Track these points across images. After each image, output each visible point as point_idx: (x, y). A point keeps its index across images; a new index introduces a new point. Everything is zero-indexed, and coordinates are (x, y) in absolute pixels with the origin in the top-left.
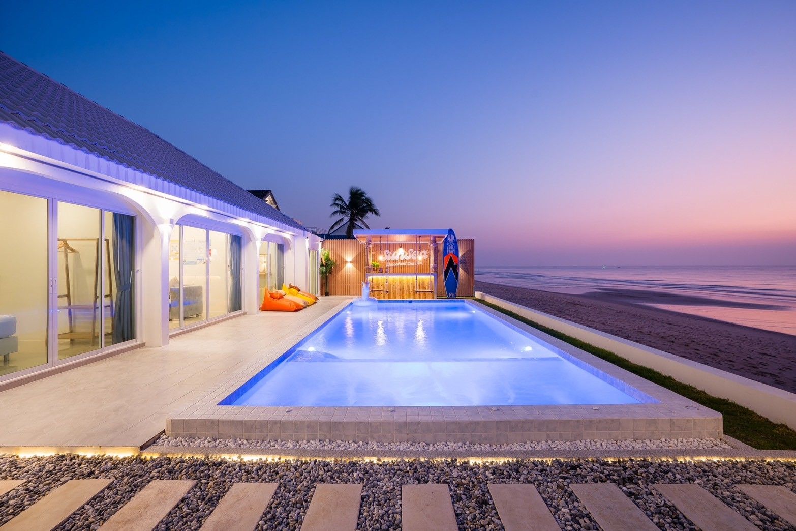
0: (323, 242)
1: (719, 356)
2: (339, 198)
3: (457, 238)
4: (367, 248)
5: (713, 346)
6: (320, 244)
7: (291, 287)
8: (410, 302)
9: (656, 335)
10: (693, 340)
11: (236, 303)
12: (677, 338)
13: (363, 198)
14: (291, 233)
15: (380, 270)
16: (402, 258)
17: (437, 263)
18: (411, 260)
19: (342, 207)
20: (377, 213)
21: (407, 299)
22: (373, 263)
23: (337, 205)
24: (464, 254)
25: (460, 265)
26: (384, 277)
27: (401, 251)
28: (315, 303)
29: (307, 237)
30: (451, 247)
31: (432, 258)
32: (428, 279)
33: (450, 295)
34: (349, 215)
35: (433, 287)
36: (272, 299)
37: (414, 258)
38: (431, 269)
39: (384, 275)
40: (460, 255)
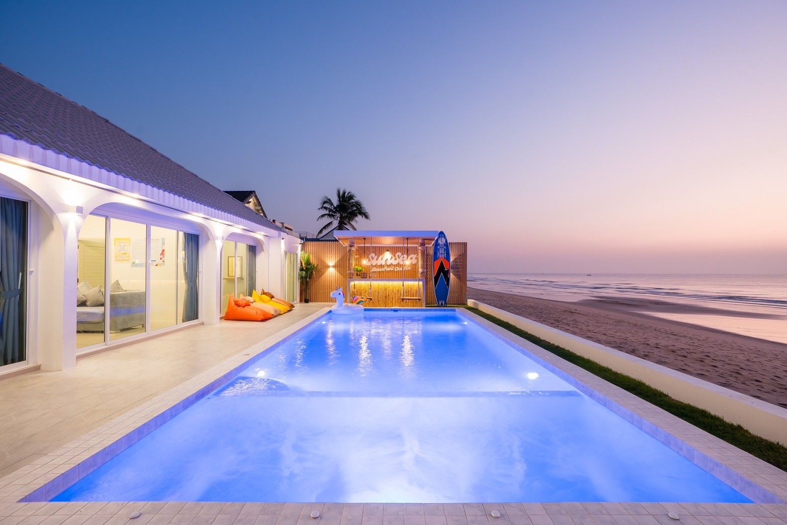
0: (303, 245)
1: (742, 375)
2: (328, 201)
3: (448, 242)
4: (350, 251)
5: (731, 362)
6: (300, 247)
7: (264, 293)
8: (396, 310)
9: (665, 348)
10: (707, 354)
11: (192, 312)
12: (688, 351)
13: (353, 201)
14: (263, 233)
15: (363, 275)
16: (388, 263)
17: (427, 268)
18: (398, 265)
19: (330, 210)
20: (367, 217)
21: (392, 308)
22: (356, 267)
23: (326, 208)
24: (456, 259)
25: (451, 270)
26: (368, 282)
27: (388, 255)
28: (289, 311)
29: (283, 239)
30: (442, 251)
31: (420, 263)
32: (416, 285)
33: (440, 303)
34: (338, 219)
35: (422, 295)
36: (236, 307)
37: (401, 263)
38: (420, 275)
39: (368, 280)
40: (452, 260)
